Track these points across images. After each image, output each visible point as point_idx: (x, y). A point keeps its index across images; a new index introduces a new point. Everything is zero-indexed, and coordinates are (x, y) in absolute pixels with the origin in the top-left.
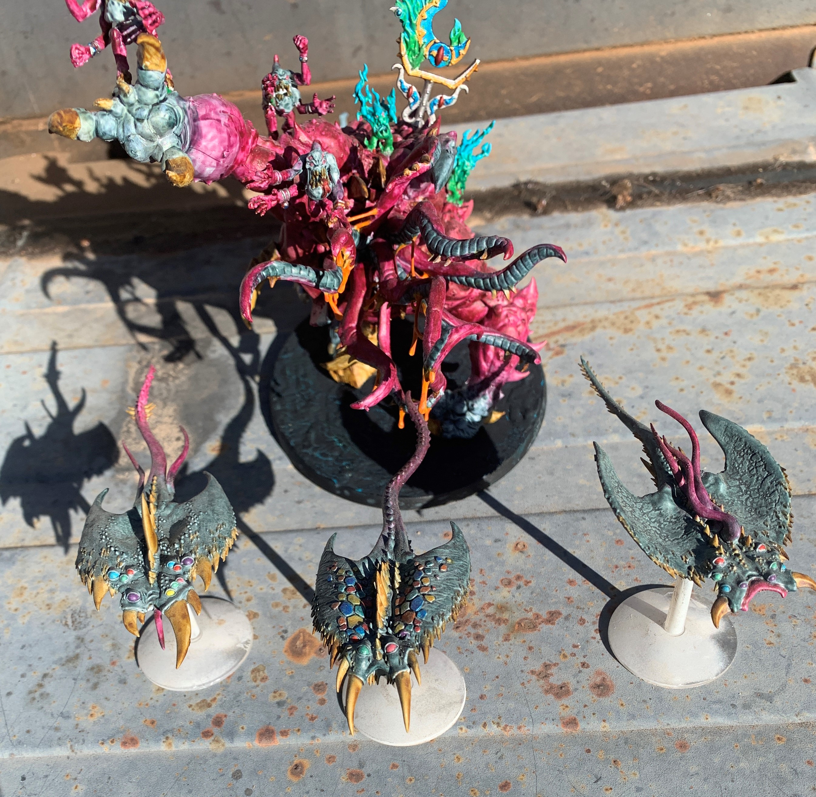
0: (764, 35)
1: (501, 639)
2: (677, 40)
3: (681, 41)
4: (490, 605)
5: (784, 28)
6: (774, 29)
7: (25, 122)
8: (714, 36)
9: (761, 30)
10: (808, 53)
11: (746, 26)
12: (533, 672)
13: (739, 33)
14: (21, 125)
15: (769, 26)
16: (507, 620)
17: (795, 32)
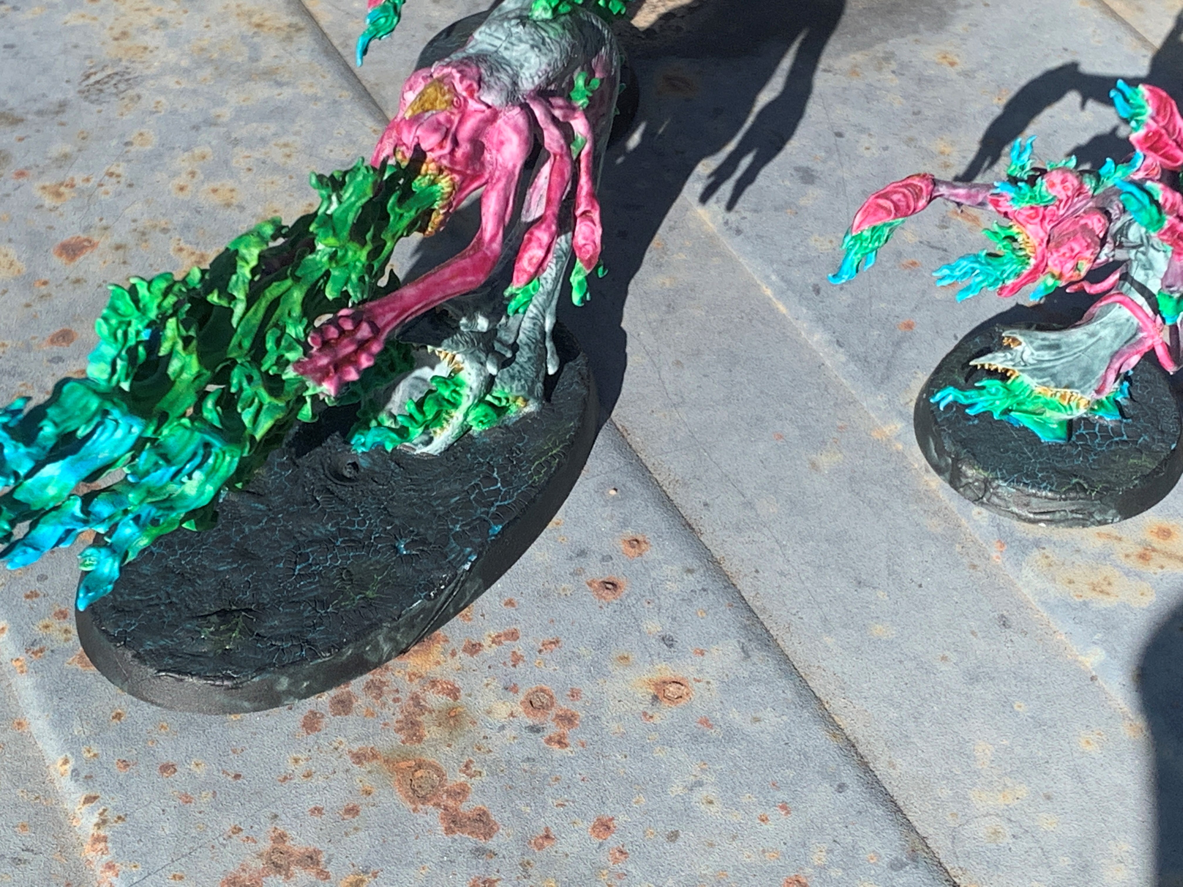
1: (356, 747)
4: (454, 692)
12: (282, 837)
16: (420, 740)
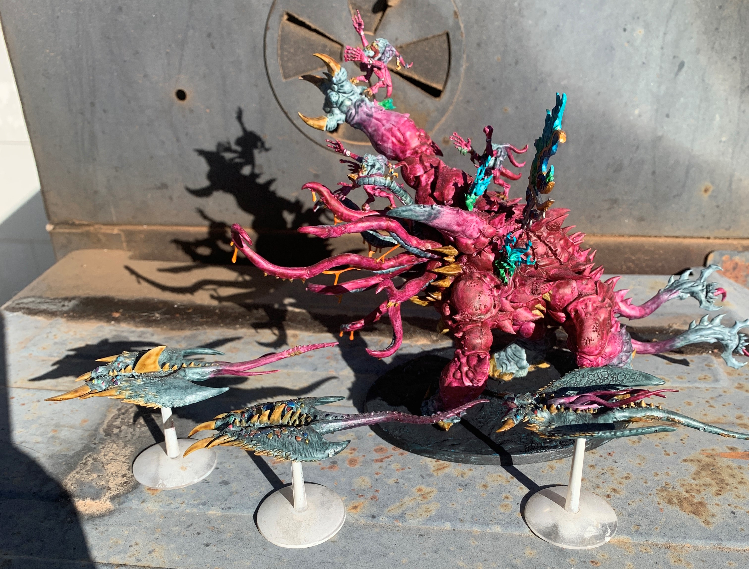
0: (669, 240)
2: (602, 235)
3: (605, 236)
5: (685, 237)
6: (677, 237)
7: (105, 227)
8: (631, 236)
9: (667, 237)
10: (703, 257)
11: (654, 233)
13: (650, 236)
14: (101, 228)
15: (673, 234)
17: (693, 241)
